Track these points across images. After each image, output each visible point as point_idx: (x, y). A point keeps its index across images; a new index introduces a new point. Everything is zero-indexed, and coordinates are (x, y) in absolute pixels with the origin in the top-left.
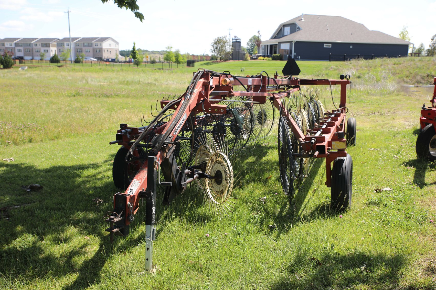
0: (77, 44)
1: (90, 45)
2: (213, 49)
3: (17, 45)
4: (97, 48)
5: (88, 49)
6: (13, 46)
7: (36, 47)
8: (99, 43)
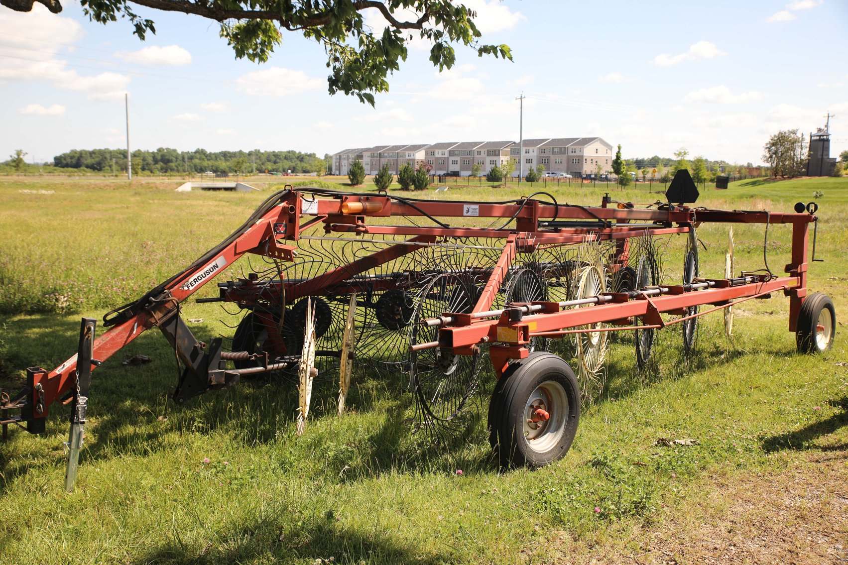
0: (543, 151)
1: (563, 151)
2: (768, 155)
3: (452, 153)
4: (574, 156)
5: (559, 158)
6: (446, 155)
7: (479, 156)
8: (578, 148)
